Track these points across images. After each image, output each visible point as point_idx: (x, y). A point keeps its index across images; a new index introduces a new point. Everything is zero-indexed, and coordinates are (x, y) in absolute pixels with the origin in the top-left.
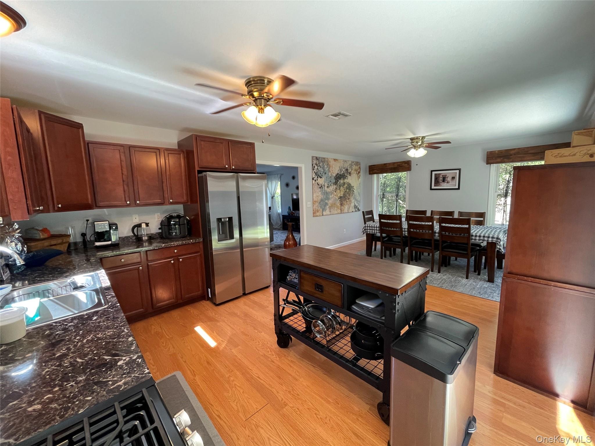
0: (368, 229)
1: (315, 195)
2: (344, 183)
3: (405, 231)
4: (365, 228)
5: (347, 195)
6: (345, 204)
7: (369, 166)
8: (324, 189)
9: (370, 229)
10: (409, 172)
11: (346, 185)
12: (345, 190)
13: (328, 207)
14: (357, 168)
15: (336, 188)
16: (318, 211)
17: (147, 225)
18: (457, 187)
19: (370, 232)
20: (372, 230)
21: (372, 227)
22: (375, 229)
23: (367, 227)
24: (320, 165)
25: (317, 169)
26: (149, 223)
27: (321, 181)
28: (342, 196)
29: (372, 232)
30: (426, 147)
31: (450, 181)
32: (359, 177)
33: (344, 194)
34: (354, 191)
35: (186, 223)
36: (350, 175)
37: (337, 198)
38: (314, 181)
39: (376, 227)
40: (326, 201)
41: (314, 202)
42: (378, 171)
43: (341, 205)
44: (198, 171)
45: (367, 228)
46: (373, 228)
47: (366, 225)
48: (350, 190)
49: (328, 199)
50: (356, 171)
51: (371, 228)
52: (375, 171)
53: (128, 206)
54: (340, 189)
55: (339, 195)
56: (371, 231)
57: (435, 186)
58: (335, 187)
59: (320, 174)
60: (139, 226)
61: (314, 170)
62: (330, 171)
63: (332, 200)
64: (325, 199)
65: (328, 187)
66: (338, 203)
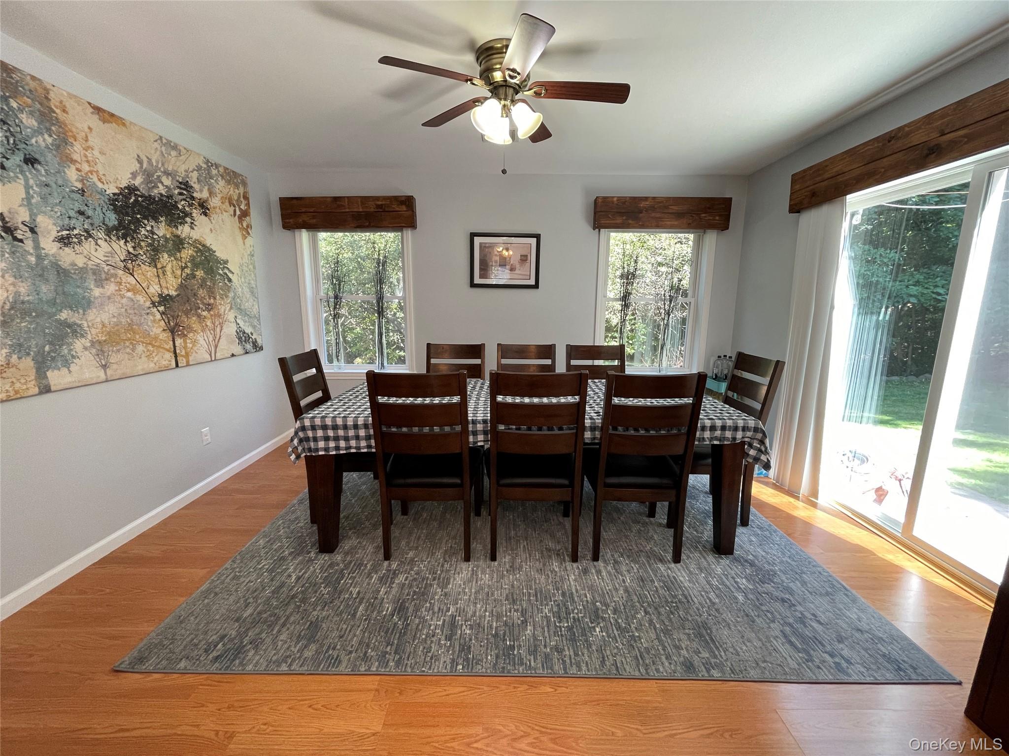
0: (315, 439)
2: (177, 242)
4: (301, 434)
5: (202, 293)
6: (196, 326)
8: (29, 246)
9: (327, 439)
11: (187, 253)
12: (188, 271)
14: (235, 193)
18: (532, 282)
19: (326, 449)
20: (337, 439)
21: (335, 427)
22: (351, 433)
23: (313, 428)
28: (173, 293)
29: (337, 448)
32: (246, 231)
33: (182, 287)
34: (230, 280)
36: (206, 214)
37: (142, 300)
39: (356, 426)
42: (314, 217)
43: (174, 331)
45: (310, 434)
46: (341, 433)
47: (307, 423)
48: (211, 271)
49: (77, 303)
50: (231, 204)
51: (331, 433)
52: (305, 218)
54: (154, 262)
55: (155, 289)
56: (332, 444)
57: (481, 277)
62: (71, 158)
63: (112, 309)
64: (52, 303)
65: (63, 241)
66: (155, 324)
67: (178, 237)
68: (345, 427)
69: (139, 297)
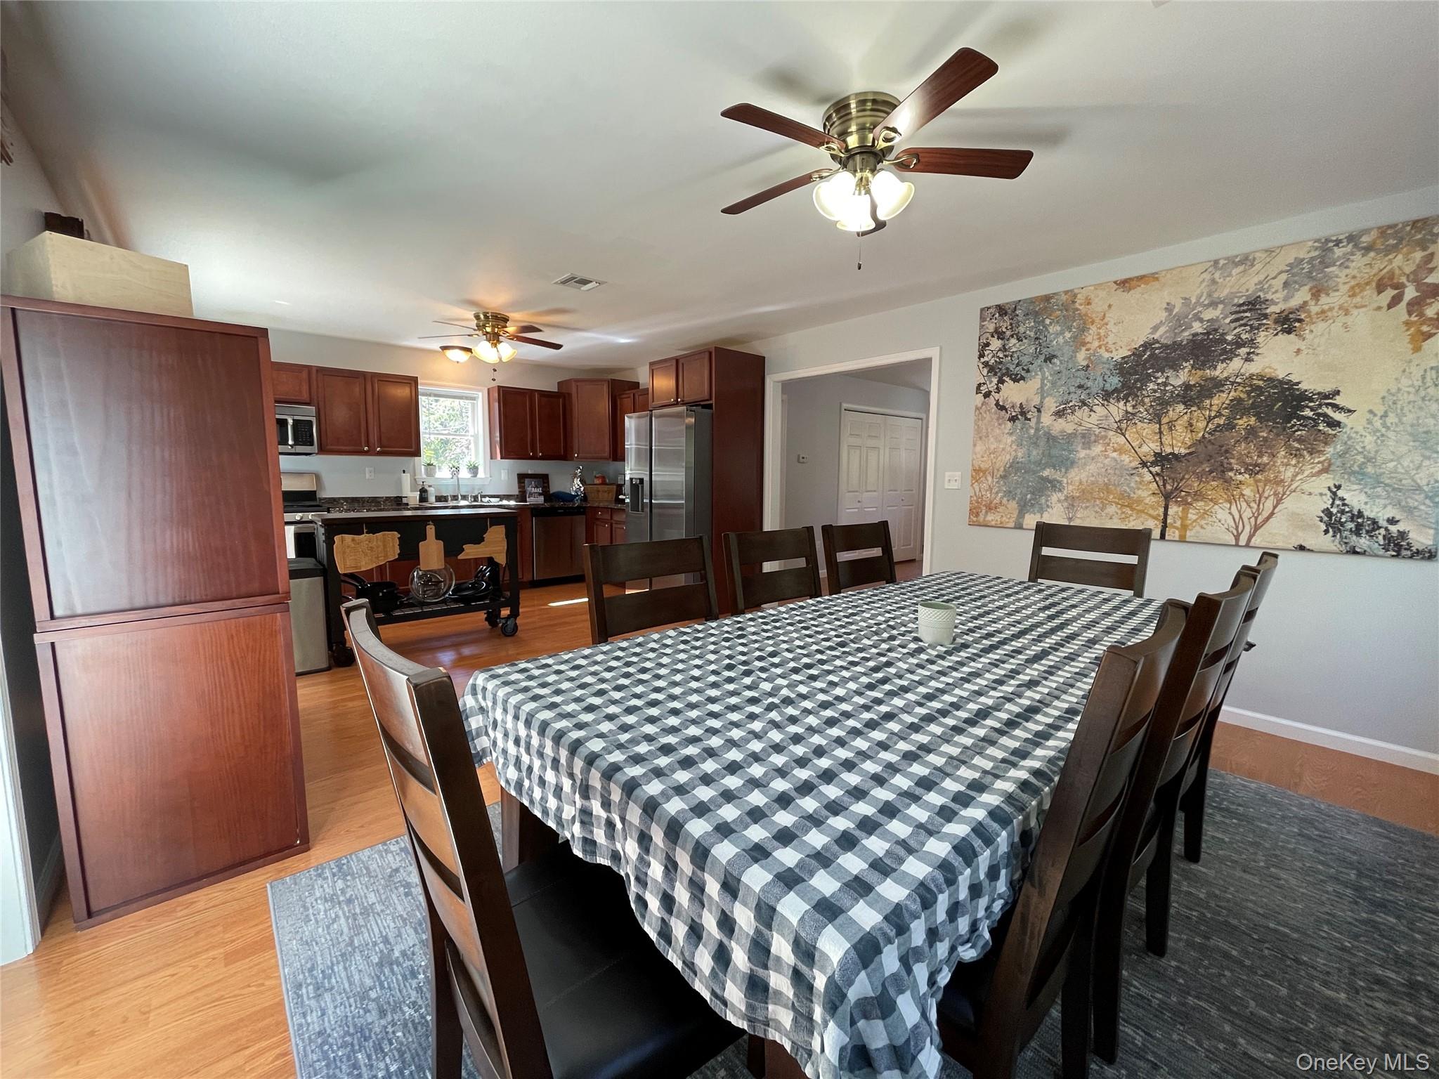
1: (979, 449)
8: (1033, 423)
12: (1221, 421)
13: (1055, 497)
14: (1408, 261)
15: (1129, 417)
24: (1022, 329)
25: (1004, 349)
27: (1013, 393)
28: (1183, 450)
32: (1433, 323)
33: (1203, 443)
34: (1336, 424)
36: (1289, 331)
37: (1128, 460)
43: (1170, 496)
48: (1276, 417)
49: (1066, 463)
50: (1387, 286)
54: (1157, 417)
58: (1118, 408)
59: (1018, 365)
61: (982, 356)
62: (1084, 344)
63: (1092, 468)
64: (1038, 463)
65: (1059, 414)
66: (1139, 487)
67: (1213, 379)
69: (1126, 459)
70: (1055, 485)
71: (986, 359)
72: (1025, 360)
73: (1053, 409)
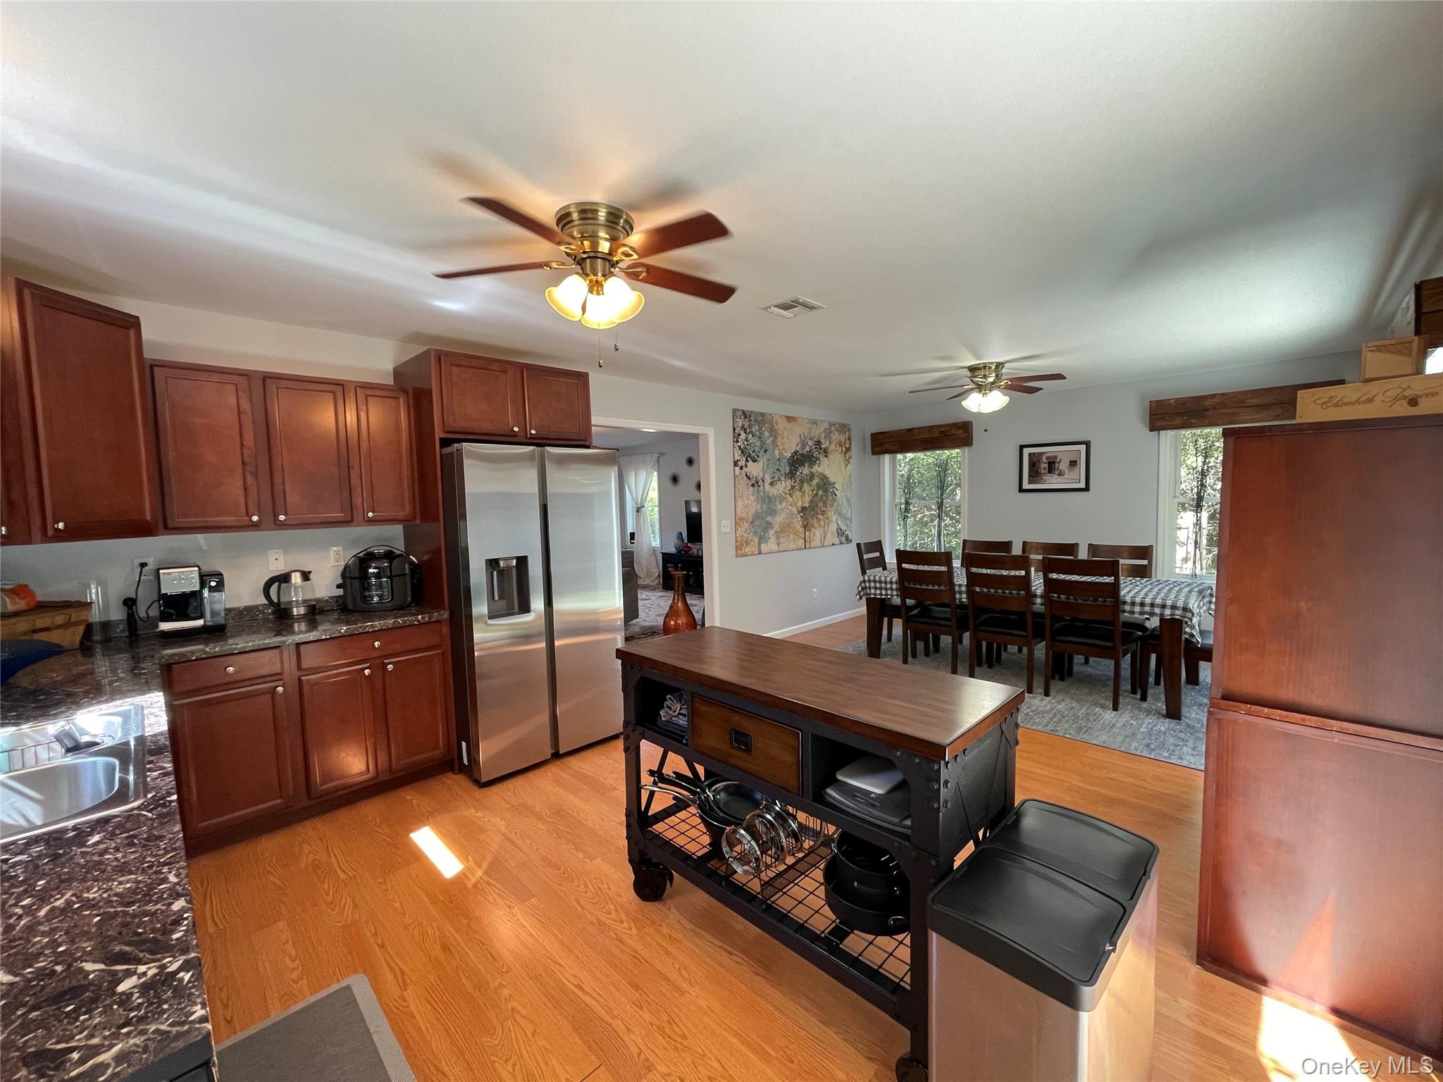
0: (870, 588)
1: (740, 503)
2: (812, 476)
3: (960, 593)
4: (863, 585)
5: (820, 504)
6: (816, 525)
7: (872, 434)
8: (762, 488)
9: (876, 588)
10: (966, 449)
11: (816, 481)
12: (815, 492)
13: (771, 532)
14: (842, 437)
15: (793, 487)
16: (747, 543)
17: (306, 576)
18: (1082, 485)
19: (875, 594)
20: (881, 589)
21: (880, 582)
22: (889, 586)
23: (869, 581)
24: (753, 430)
25: (746, 440)
26: (310, 572)
27: (755, 469)
28: (807, 505)
29: (881, 594)
30: (1007, 387)
31: (1067, 471)
32: (847, 462)
33: (811, 501)
34: (836, 495)
35: (407, 571)
36: (826, 456)
37: (795, 510)
38: (737, 469)
39: (891, 582)
40: (769, 518)
41: (738, 522)
42: (893, 445)
43: (805, 527)
44: (441, 439)
45: (868, 585)
46: (883, 585)
47: (866, 578)
48: (826, 491)
49: (773, 512)
50: (841, 446)
51: (878, 585)
52: (887, 446)
53: (255, 526)
54: (801, 488)
55: (800, 504)
56: (878, 592)
57: (1030, 482)
58: (789, 483)
59: (753, 452)
60: (284, 578)
61: (737, 441)
62: (778, 446)
63: (783, 515)
64: (766, 513)
65: (772, 484)
66: (798, 523)
67: (812, 473)
68: (886, 582)
69: (794, 509)
70: (770, 525)
71: (739, 444)
72: (757, 449)
73: (769, 481)
